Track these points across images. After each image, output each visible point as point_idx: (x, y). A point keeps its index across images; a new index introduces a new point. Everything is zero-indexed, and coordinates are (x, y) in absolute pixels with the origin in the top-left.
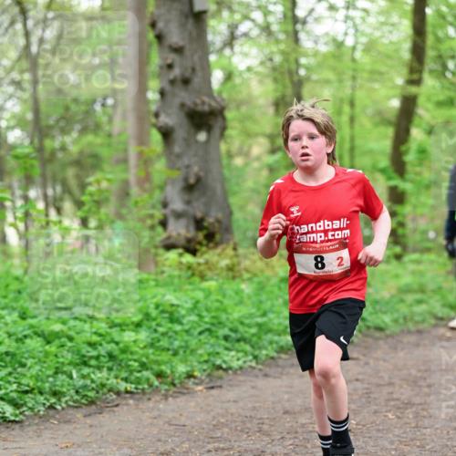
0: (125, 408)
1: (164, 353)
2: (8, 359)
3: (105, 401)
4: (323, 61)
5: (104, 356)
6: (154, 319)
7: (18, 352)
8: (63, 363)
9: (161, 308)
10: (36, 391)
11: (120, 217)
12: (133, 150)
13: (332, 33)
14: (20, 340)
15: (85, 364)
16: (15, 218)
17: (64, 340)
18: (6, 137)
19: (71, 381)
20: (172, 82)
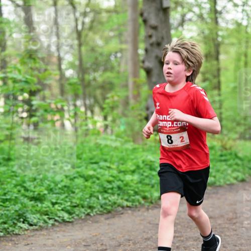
0: (127, 215)
1: (147, 187)
2: (66, 189)
3: (116, 211)
4: (231, 34)
5: (115, 188)
6: (142, 169)
7: (71, 186)
8: (94, 192)
9: (145, 163)
10: (80, 206)
11: (124, 115)
12: (131, 81)
13: (236, 19)
14: (72, 179)
15: (106, 192)
16: (70, 116)
17: (95, 179)
18: (65, 74)
19: (98, 201)
20: (152, 45)
